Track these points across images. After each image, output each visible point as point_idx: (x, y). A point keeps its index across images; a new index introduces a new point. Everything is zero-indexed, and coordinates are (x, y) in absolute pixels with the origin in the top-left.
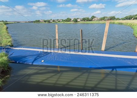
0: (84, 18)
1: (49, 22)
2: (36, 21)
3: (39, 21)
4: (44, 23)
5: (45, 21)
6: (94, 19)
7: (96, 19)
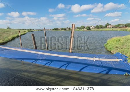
0: (97, 26)
1: (65, 29)
2: (55, 29)
3: (57, 29)
4: (61, 30)
5: (62, 29)
6: (108, 27)
7: (110, 26)
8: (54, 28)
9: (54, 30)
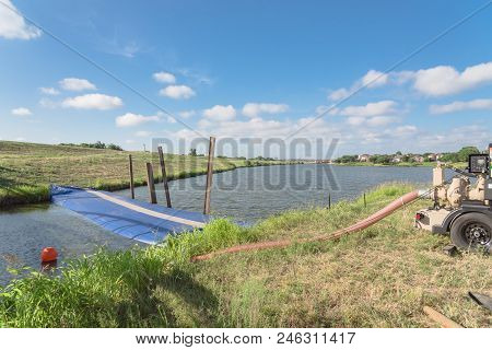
1: (387, 161)
2: (345, 157)
3: (353, 159)
4: (371, 164)
5: (374, 160)
8: (341, 156)
9: (339, 161)
